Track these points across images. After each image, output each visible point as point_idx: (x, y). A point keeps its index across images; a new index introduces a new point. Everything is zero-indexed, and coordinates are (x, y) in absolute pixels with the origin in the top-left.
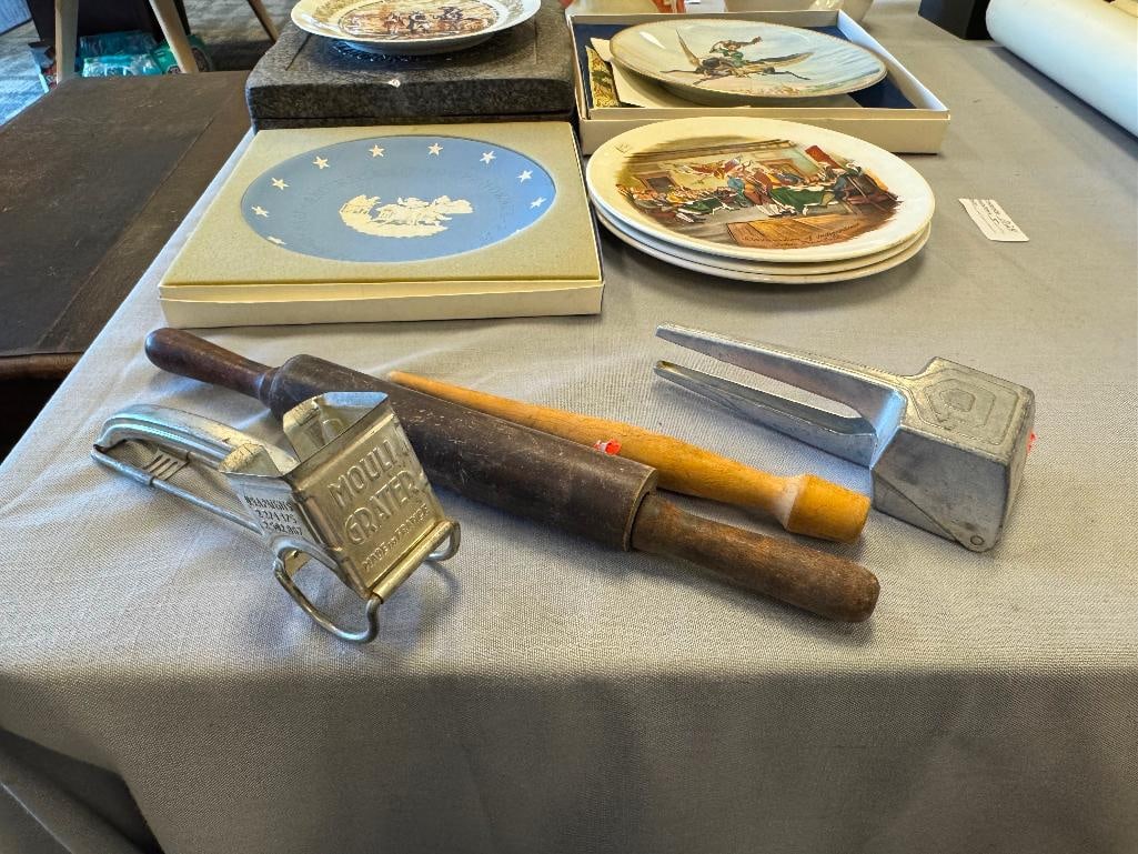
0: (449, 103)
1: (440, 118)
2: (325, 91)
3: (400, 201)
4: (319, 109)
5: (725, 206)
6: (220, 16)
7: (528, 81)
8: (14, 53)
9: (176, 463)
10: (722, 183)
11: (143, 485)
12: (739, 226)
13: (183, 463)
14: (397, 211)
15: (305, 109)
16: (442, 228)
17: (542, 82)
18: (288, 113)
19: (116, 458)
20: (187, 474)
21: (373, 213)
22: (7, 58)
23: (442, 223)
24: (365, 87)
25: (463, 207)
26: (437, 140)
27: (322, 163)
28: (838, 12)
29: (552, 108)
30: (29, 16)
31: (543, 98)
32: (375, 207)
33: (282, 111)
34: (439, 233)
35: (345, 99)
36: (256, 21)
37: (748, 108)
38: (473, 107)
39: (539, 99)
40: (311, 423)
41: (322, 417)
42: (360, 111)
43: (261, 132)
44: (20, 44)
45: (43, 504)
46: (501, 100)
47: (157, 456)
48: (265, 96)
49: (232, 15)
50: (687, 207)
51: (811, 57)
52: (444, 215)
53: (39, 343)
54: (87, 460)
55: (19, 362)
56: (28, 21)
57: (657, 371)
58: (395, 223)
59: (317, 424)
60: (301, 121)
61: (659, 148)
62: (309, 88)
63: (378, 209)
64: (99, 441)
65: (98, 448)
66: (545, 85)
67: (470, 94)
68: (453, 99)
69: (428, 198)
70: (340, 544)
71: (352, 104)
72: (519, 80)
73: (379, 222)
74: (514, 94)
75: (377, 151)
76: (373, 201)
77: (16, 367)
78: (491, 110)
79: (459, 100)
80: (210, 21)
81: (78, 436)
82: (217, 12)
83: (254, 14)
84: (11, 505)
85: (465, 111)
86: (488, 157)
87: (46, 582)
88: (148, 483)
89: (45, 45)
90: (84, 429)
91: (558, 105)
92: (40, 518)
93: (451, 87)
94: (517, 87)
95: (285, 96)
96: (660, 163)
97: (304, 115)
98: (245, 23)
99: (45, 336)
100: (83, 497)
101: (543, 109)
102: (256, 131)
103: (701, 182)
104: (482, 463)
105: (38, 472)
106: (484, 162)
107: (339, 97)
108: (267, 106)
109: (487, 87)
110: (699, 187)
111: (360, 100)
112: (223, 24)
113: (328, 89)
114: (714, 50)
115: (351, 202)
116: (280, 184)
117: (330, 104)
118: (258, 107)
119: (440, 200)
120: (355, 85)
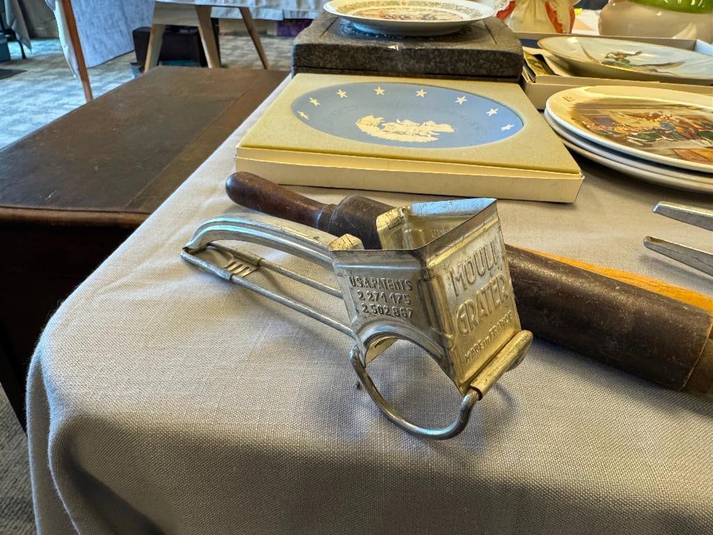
0: (432, 64)
1: (423, 75)
2: (347, 50)
3: (398, 121)
4: (340, 62)
5: (665, 138)
6: (238, 59)
7: (494, 52)
8: (121, 70)
9: (247, 268)
10: (656, 124)
11: (223, 280)
12: (683, 151)
13: (254, 269)
14: (398, 126)
15: (330, 62)
16: (434, 139)
17: (504, 54)
18: (319, 63)
19: (200, 258)
20: (257, 276)
21: (380, 126)
22: (117, 72)
23: (432, 136)
24: (375, 49)
25: (447, 128)
26: (422, 88)
27: (342, 94)
28: (696, 41)
29: (506, 73)
30: (133, 48)
31: (501, 66)
32: (381, 123)
33: (314, 62)
34: (432, 142)
35: (359, 56)
36: (260, 63)
37: (658, 83)
38: (449, 69)
39: (498, 66)
40: (396, 229)
41: (405, 225)
42: (368, 66)
43: (298, 75)
44: (125, 65)
45: (141, 286)
46: (470, 64)
47: (231, 262)
48: (305, 50)
49: (245, 58)
50: (633, 136)
51: (684, 65)
52: (433, 131)
53: (127, 204)
54: (176, 258)
55: (113, 216)
56: (132, 52)
57: (646, 244)
58: (398, 133)
59: (400, 232)
60: (326, 70)
61: (594, 102)
62: (336, 47)
63: (383, 125)
64: (188, 244)
65: (187, 249)
66: (504, 56)
67: (449, 59)
68: (436, 62)
69: (420, 121)
70: (452, 331)
71: (363, 61)
72: (487, 51)
73: (386, 131)
74: (481, 61)
75: (379, 91)
76: (379, 120)
77: (110, 219)
78: (462, 71)
79: (440, 62)
80: (232, 61)
81: (170, 241)
82: (237, 57)
83: (259, 58)
84: (117, 283)
85: (443, 72)
86: (461, 100)
87: (141, 345)
88: (228, 278)
89: (140, 64)
90: (174, 238)
91: (511, 72)
92: (140, 295)
93: (436, 52)
94: (484, 56)
95: (319, 52)
96: (599, 110)
97: (329, 66)
98: (252, 63)
99: (131, 201)
100: (174, 285)
101: (500, 74)
102: (295, 74)
103: (637, 123)
104: (536, 289)
105: (139, 262)
106: (458, 103)
107: (356, 55)
108: (305, 58)
109: (462, 55)
110: (638, 125)
111: (370, 58)
112: (240, 63)
113: (350, 48)
114: (607, 57)
115: (364, 119)
116: (315, 102)
117: (348, 60)
118: (299, 58)
119: (427, 123)
120: (368, 47)
